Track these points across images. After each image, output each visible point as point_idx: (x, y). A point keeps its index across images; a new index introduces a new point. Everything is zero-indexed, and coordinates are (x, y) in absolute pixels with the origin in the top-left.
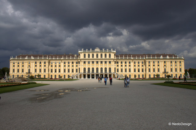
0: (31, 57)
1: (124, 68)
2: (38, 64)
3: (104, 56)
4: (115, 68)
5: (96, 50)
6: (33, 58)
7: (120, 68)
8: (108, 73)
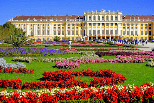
0: (33, 19)
1: (130, 30)
2: (41, 26)
3: (110, 17)
4: (121, 31)
5: (101, 12)
6: (36, 20)
7: (126, 30)
8: (114, 35)
